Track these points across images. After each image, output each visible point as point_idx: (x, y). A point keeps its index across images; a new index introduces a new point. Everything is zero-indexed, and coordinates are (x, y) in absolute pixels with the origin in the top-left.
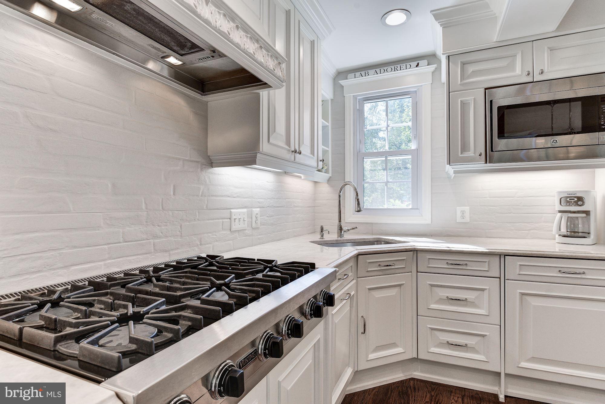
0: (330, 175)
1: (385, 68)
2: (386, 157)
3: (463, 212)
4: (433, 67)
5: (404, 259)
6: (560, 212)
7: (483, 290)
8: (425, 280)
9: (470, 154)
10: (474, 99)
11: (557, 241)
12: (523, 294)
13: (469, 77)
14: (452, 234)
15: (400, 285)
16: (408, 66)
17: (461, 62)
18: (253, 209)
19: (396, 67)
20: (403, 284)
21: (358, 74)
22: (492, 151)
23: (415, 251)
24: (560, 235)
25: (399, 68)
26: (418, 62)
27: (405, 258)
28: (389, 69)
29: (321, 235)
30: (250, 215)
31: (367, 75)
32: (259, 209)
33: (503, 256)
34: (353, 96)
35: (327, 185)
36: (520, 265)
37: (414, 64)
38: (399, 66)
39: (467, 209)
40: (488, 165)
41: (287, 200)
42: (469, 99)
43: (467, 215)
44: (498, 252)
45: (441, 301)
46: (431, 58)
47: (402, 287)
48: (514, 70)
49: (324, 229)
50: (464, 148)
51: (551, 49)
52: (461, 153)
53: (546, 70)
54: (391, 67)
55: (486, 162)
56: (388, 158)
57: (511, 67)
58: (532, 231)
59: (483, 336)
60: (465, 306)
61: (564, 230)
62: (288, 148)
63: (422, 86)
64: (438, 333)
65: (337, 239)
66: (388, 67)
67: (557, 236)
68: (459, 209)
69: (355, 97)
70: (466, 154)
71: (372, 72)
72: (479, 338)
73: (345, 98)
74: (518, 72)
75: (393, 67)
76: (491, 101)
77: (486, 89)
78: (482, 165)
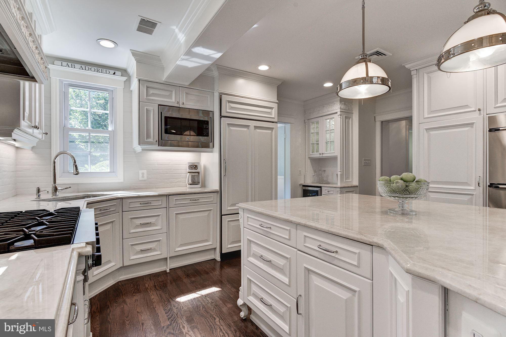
1: (90, 67)
2: (89, 133)
3: (143, 174)
4: (125, 78)
5: (115, 205)
6: (189, 172)
7: (159, 215)
8: (128, 216)
9: (151, 140)
10: (153, 109)
11: (188, 187)
12: (177, 214)
13: (150, 96)
14: (137, 188)
15: (112, 222)
16: (108, 72)
19: (98, 70)
20: (114, 221)
21: (65, 63)
22: (162, 140)
24: (189, 184)
25: (100, 71)
26: (115, 71)
28: (93, 69)
29: (38, 195)
31: (73, 67)
33: (168, 196)
34: (60, 80)
35: (31, 152)
36: (176, 199)
37: (112, 72)
38: (100, 69)
39: (145, 171)
42: (151, 108)
43: (145, 176)
44: (166, 194)
45: (137, 227)
46: (124, 72)
47: (114, 223)
48: (171, 99)
49: (41, 189)
50: (148, 136)
51: (187, 93)
52: (146, 139)
53: (185, 103)
54: (95, 68)
55: (159, 146)
56: (91, 134)
57: (170, 97)
58: (177, 183)
59: (159, 241)
60: (150, 226)
61: (190, 181)
63: (117, 88)
64: (135, 247)
65: (52, 198)
66: (92, 67)
67: (188, 184)
68: (141, 172)
69: (61, 81)
70: (149, 140)
71: (78, 66)
72: (156, 243)
73: (51, 78)
74: (173, 100)
75: (96, 68)
76: (161, 112)
77: (159, 105)
78: (157, 147)
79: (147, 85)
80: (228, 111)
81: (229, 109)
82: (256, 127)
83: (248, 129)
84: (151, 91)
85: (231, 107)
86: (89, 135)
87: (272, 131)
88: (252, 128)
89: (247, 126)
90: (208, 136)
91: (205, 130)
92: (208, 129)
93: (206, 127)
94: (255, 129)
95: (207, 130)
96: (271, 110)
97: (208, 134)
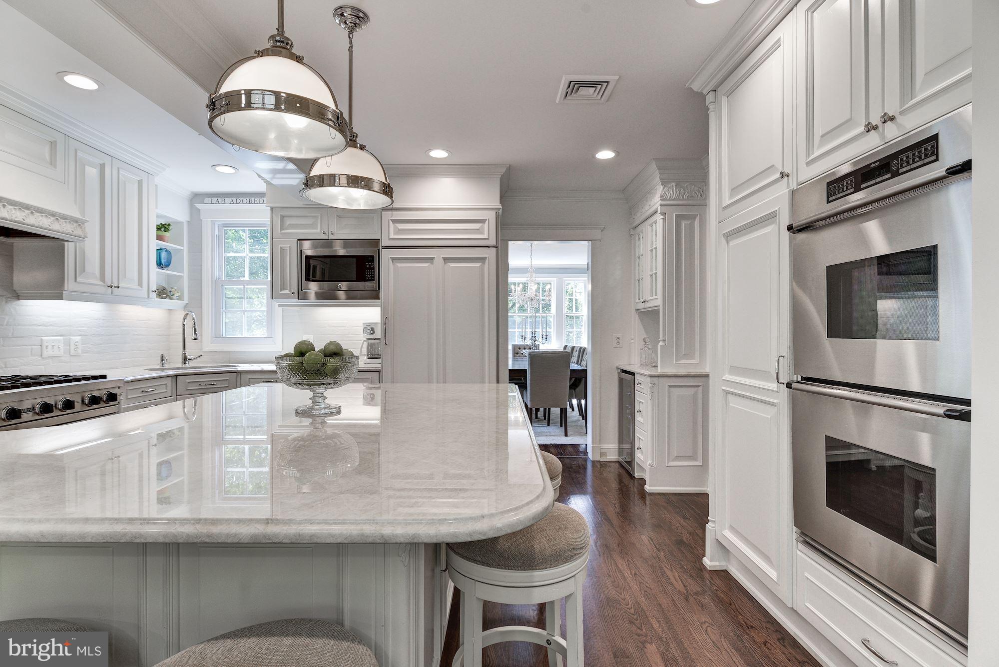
0: (186, 301)
1: (241, 199)
2: (244, 286)
5: (227, 380)
9: (288, 291)
10: (290, 247)
13: (286, 228)
16: (262, 201)
17: (281, 215)
18: (71, 337)
19: (251, 200)
21: (215, 200)
22: (301, 290)
23: (241, 372)
25: (253, 202)
27: (228, 378)
28: (245, 201)
29: (162, 363)
30: (68, 343)
31: (223, 202)
32: (80, 337)
34: (211, 221)
38: (253, 199)
40: (300, 301)
41: (122, 328)
42: (286, 246)
48: (317, 228)
50: (283, 287)
51: (339, 217)
52: (281, 291)
53: (335, 232)
55: (298, 299)
56: (246, 287)
57: (314, 226)
61: (367, 353)
62: (103, 284)
66: (244, 198)
70: (285, 292)
71: (228, 200)
73: (203, 221)
74: (319, 230)
75: (248, 199)
76: (301, 250)
77: (298, 240)
78: (295, 301)
79: (282, 214)
80: (392, 236)
81: (395, 233)
82: (446, 260)
83: (432, 263)
84: (288, 222)
85: (399, 230)
86: (244, 287)
87: (484, 263)
88: (439, 261)
89: (431, 260)
90: (374, 280)
91: (368, 271)
92: (374, 269)
93: (370, 266)
94: (445, 263)
95: (372, 271)
96: (481, 224)
97: (374, 277)
